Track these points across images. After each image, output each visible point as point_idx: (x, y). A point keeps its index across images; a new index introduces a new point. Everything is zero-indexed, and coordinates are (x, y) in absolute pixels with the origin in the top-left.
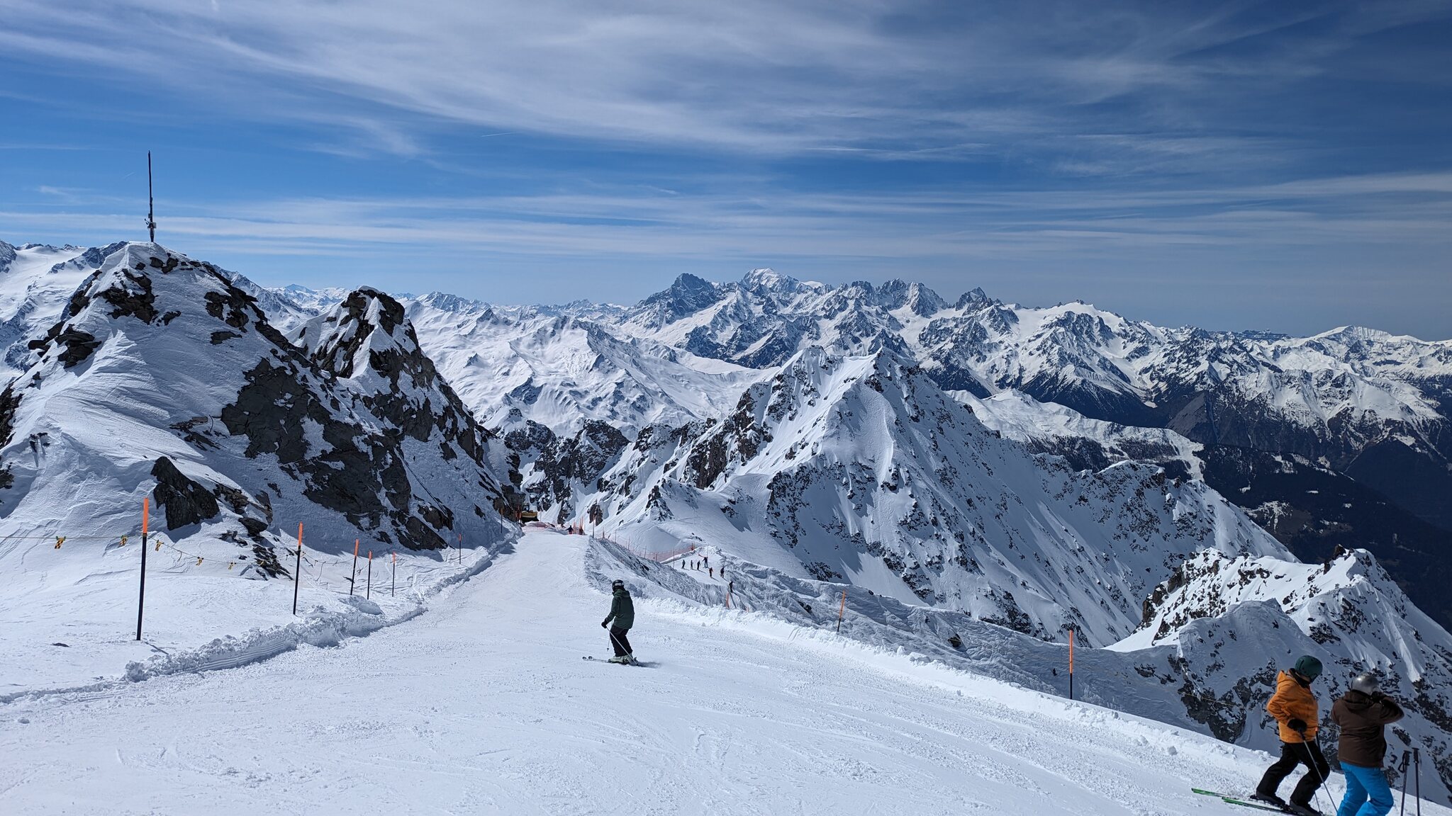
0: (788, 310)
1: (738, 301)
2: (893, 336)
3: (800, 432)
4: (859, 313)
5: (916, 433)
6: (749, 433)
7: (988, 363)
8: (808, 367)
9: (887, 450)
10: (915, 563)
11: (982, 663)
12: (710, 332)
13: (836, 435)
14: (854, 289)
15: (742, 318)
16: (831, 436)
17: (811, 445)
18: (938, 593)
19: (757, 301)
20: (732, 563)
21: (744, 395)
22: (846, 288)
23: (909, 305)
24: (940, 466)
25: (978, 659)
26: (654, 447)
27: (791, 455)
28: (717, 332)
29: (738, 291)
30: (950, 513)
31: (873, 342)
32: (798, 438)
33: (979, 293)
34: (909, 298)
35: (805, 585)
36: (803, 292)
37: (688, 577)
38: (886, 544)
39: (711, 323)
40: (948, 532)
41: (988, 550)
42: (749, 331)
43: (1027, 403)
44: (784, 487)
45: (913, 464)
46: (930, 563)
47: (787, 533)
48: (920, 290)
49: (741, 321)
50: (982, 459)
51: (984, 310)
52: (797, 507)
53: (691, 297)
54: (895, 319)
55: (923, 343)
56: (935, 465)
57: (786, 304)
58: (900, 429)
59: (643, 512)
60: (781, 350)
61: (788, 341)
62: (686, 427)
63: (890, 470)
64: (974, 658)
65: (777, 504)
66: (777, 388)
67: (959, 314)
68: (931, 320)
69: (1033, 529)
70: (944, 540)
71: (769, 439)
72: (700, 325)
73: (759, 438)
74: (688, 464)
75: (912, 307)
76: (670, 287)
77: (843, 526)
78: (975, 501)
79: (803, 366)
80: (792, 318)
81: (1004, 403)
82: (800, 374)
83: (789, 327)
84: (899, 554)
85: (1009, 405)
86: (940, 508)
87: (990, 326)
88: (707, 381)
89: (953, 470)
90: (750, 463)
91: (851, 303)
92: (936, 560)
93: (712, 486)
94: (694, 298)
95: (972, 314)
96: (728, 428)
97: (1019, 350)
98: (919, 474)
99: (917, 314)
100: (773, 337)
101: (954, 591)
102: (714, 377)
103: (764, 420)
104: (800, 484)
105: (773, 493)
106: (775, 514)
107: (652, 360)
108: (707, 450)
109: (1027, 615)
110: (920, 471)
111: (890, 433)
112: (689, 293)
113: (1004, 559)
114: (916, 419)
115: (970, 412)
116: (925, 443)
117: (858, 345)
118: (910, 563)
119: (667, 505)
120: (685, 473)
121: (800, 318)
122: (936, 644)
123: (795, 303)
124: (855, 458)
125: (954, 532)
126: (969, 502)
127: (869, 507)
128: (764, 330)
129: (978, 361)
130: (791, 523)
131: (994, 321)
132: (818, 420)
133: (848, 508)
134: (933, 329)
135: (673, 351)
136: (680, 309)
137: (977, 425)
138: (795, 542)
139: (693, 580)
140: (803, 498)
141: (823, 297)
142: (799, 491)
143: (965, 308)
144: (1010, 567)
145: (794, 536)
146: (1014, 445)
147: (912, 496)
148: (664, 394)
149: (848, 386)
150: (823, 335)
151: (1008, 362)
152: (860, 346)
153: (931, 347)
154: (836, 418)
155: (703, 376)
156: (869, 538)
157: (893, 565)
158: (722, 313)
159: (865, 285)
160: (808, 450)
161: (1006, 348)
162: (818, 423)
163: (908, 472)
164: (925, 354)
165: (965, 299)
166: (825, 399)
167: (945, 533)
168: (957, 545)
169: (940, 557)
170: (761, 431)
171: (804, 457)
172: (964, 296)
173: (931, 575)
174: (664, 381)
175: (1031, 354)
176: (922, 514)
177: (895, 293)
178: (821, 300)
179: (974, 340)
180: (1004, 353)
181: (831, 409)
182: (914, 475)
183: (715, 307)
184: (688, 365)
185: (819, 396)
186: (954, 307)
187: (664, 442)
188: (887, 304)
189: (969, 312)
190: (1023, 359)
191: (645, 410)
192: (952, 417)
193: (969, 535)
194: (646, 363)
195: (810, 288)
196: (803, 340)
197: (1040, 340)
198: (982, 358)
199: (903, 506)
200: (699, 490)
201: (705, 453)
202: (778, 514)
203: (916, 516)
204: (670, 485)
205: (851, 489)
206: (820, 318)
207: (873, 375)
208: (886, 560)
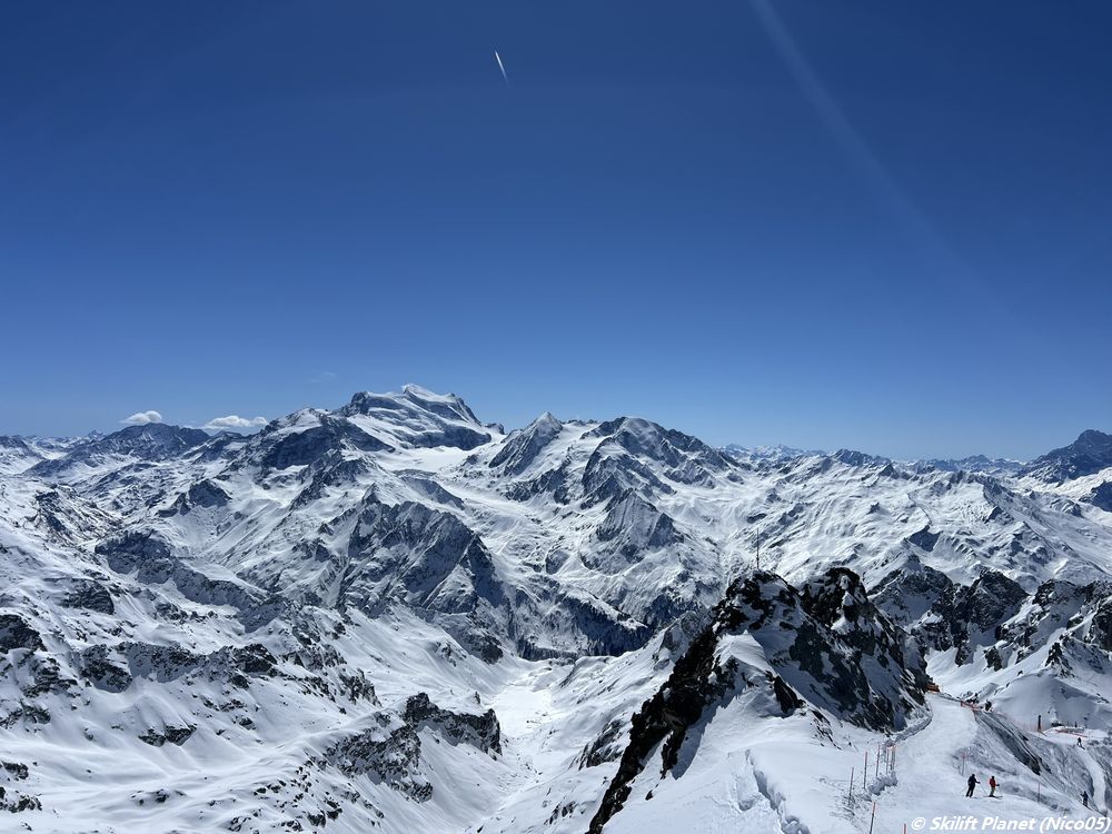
26: (1056, 602)
53: (1097, 454)
59: (1043, 666)
62: (1091, 586)
72: (1108, 481)
74: (1094, 624)
76: (1073, 443)
107: (1053, 513)
112: (1095, 448)
119: (1069, 663)
120: (1091, 632)
135: (1077, 505)
136: (1085, 464)
148: (1068, 547)
184: (1095, 520)
191: (1047, 562)
194: (1046, 516)
200: (1106, 652)
204: (1072, 644)
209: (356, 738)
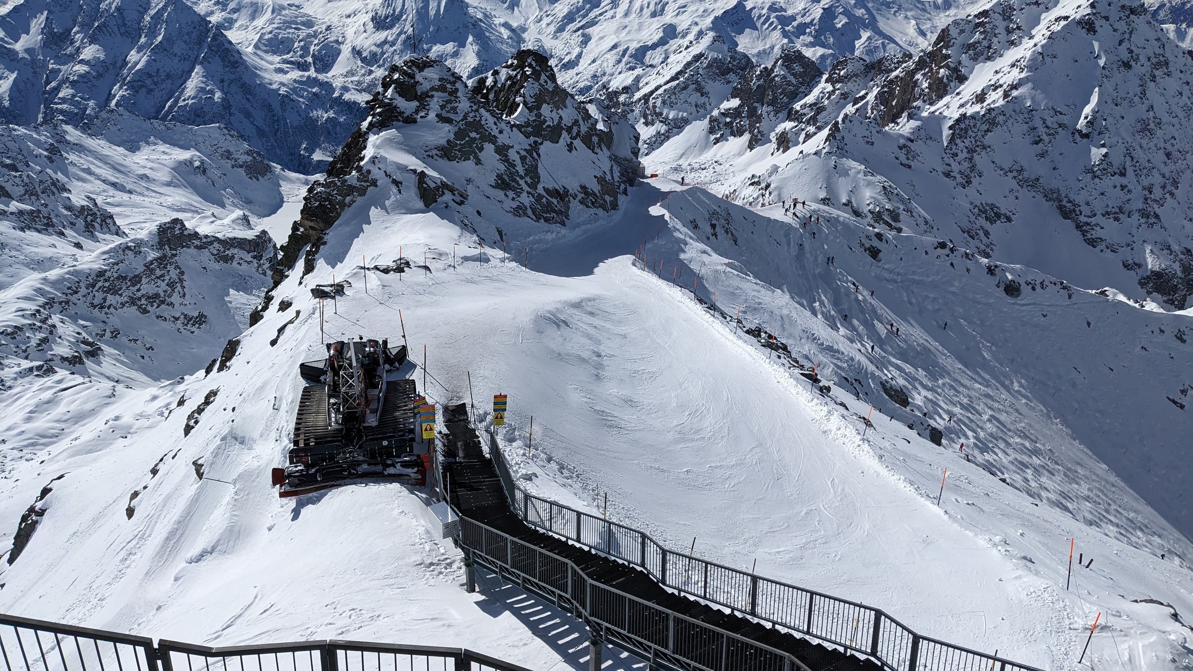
3: (996, 73)
6: (942, 71)
10: (1091, 212)
16: (1029, 80)
17: (1005, 87)
21: (944, 31)
26: (846, 79)
27: (981, 97)
32: (993, 79)
38: (1065, 191)
44: (966, 129)
47: (961, 173)
52: (977, 149)
58: (1106, 73)
59: (822, 145)
62: (880, 62)
63: (1086, 118)
66: (980, 24)
71: (962, 79)
73: (952, 77)
74: (876, 99)
77: (1022, 171)
86: (1133, 160)
90: (939, 103)
93: (896, 123)
96: (921, 64)
103: (959, 59)
104: (985, 127)
105: (954, 134)
108: (898, 85)
126: (1168, 154)
130: (967, 164)
132: (1017, 62)
138: (968, 182)
140: (986, 140)
142: (983, 133)
145: (968, 177)
147: (1103, 145)
149: (1058, 26)
154: (1037, 60)
157: (1068, 212)
160: (1001, 92)
162: (1017, 65)
163: (1105, 120)
166: (1030, 39)
169: (1120, 208)
170: (955, 70)
171: (995, 99)
173: (1106, 223)
176: (1111, 164)
181: (1034, 51)
185: (1024, 35)
187: (856, 75)
192: (1170, 64)
202: (955, 155)
204: (851, 121)
205: (1039, 134)
208: (1061, 206)
209: (101, 274)
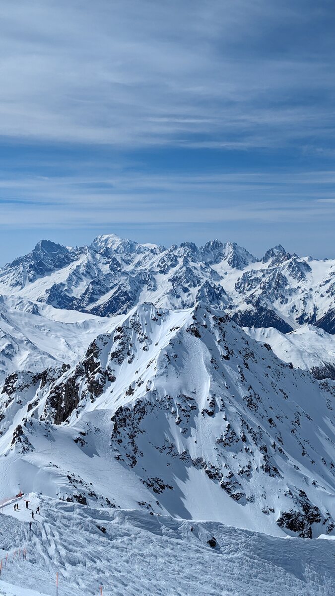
0: (130, 268)
1: (89, 262)
2: (215, 285)
3: (137, 372)
4: (187, 268)
5: (227, 368)
6: (96, 375)
7: (289, 305)
8: (142, 320)
9: (206, 383)
10: (230, 473)
11: (231, 556)
12: (66, 288)
13: (165, 374)
14: (182, 250)
15: (93, 275)
16: (161, 375)
17: (146, 383)
18: (248, 495)
19: (104, 261)
20: (48, 504)
21: (92, 345)
22: (175, 248)
23: (226, 261)
24: (247, 394)
25: (228, 553)
26: (19, 390)
27: (130, 392)
28: (73, 287)
29: (88, 254)
30: (256, 430)
31: (199, 291)
32: (135, 378)
33: (280, 249)
34: (226, 254)
35: (103, 513)
36: (142, 252)
37: (13, 518)
38: (207, 459)
39: (67, 280)
40: (254, 446)
41: (286, 458)
42: (99, 287)
43: (320, 335)
44: (125, 419)
45: (226, 393)
46: (242, 472)
47: (128, 456)
48: (234, 248)
49: (92, 278)
50: (279, 386)
51: (285, 263)
52: (135, 434)
53: (49, 259)
54: (215, 272)
55: (239, 290)
56: (243, 393)
57: (128, 262)
58: (214, 366)
59: (9, 447)
60: (126, 300)
61: (131, 292)
62: (45, 373)
63: (208, 400)
64: (225, 553)
65: (119, 433)
66: (118, 337)
67: (265, 266)
68: (244, 272)
69: (320, 439)
70: (251, 452)
71: (112, 380)
72: (58, 282)
73: (104, 379)
74: (47, 404)
75: (229, 262)
76: (31, 252)
77: (173, 447)
78: (275, 420)
79: (138, 319)
80: (134, 273)
81: (303, 336)
82: (136, 326)
83: (132, 282)
84: (217, 466)
85: (307, 337)
86: (248, 428)
87: (290, 275)
88: (65, 329)
89: (257, 396)
90: (98, 400)
91: (181, 261)
92: (246, 469)
93: (67, 421)
94: (52, 260)
95: (275, 266)
96: (79, 372)
97: (313, 293)
98: (231, 402)
99: (233, 267)
100: (118, 290)
101: (261, 493)
102: (71, 326)
103: (108, 364)
104: (138, 416)
105: (116, 425)
106: (118, 441)
107: (17, 313)
108: (63, 391)
109: (317, 508)
110: (232, 399)
111: (207, 369)
112: (47, 256)
113: (298, 464)
114: (227, 358)
115: (268, 350)
116: (235, 376)
117: (187, 294)
118: (226, 473)
119: (29, 440)
120: (45, 411)
121: (140, 274)
122: (198, 546)
123: (136, 261)
124: (180, 391)
125: (259, 446)
126: (270, 421)
127: (193, 430)
128: (111, 285)
129: (282, 303)
130: (131, 448)
131: (293, 271)
132: (151, 362)
133: (176, 431)
134: (245, 279)
135: (36, 305)
136: (41, 269)
137: (274, 360)
138: (135, 462)
139: (16, 520)
140: (141, 427)
141: (158, 256)
142: (137, 421)
143: (270, 262)
144: (304, 471)
145: (133, 458)
146: (303, 373)
147: (225, 419)
148: (29, 342)
149: (173, 334)
150: (159, 287)
151: (305, 303)
152: (189, 295)
153: (245, 293)
154: (164, 360)
155: (61, 325)
156: (194, 456)
157: (213, 475)
158: (76, 272)
159: (191, 246)
160: (143, 387)
161: (303, 292)
162: (151, 364)
163: (222, 400)
164: (240, 299)
165: (270, 254)
166: (156, 345)
167: (253, 447)
168: (262, 456)
169: (249, 467)
170: (106, 374)
171: (140, 393)
172: (268, 252)
173: (242, 481)
174: (29, 331)
175: (322, 296)
176: (234, 433)
177: (214, 250)
178: (157, 259)
179: (278, 287)
180: (302, 296)
181: (161, 354)
182: (227, 402)
183: (70, 266)
184: (48, 316)
185: (151, 342)
186: (261, 260)
187: (27, 386)
188: (209, 260)
189: (273, 264)
190: (317, 300)
191: (13, 356)
192: (255, 354)
193: (271, 447)
194: (12, 316)
195: (146, 249)
196: (144, 292)
197: (328, 285)
198: (284, 301)
199: (219, 427)
200: (55, 426)
201: (61, 393)
202: (120, 441)
203: (229, 435)
204: (31, 424)
205: (178, 416)
206: (156, 273)
207: (193, 325)
208: (207, 472)
